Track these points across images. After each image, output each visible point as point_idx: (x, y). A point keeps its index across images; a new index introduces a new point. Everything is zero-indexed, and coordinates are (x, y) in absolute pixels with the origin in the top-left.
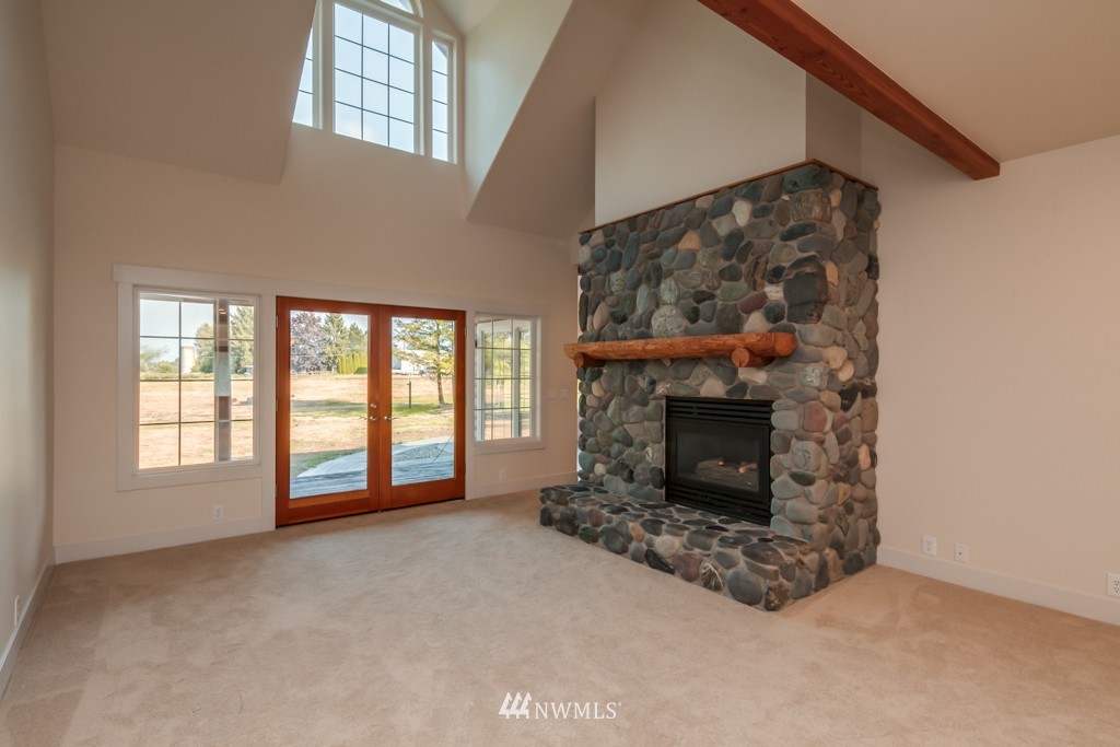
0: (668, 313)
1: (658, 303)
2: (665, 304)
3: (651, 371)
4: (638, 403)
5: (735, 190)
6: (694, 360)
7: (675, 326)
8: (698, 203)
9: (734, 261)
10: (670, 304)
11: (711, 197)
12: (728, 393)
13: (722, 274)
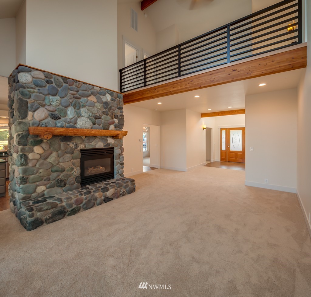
0: (86, 120)
1: (79, 115)
2: (83, 116)
3: (76, 141)
4: (70, 153)
5: (106, 90)
6: (95, 137)
7: (89, 125)
8: (95, 87)
9: (107, 110)
10: (86, 117)
11: (100, 88)
12: (104, 146)
13: (103, 113)
